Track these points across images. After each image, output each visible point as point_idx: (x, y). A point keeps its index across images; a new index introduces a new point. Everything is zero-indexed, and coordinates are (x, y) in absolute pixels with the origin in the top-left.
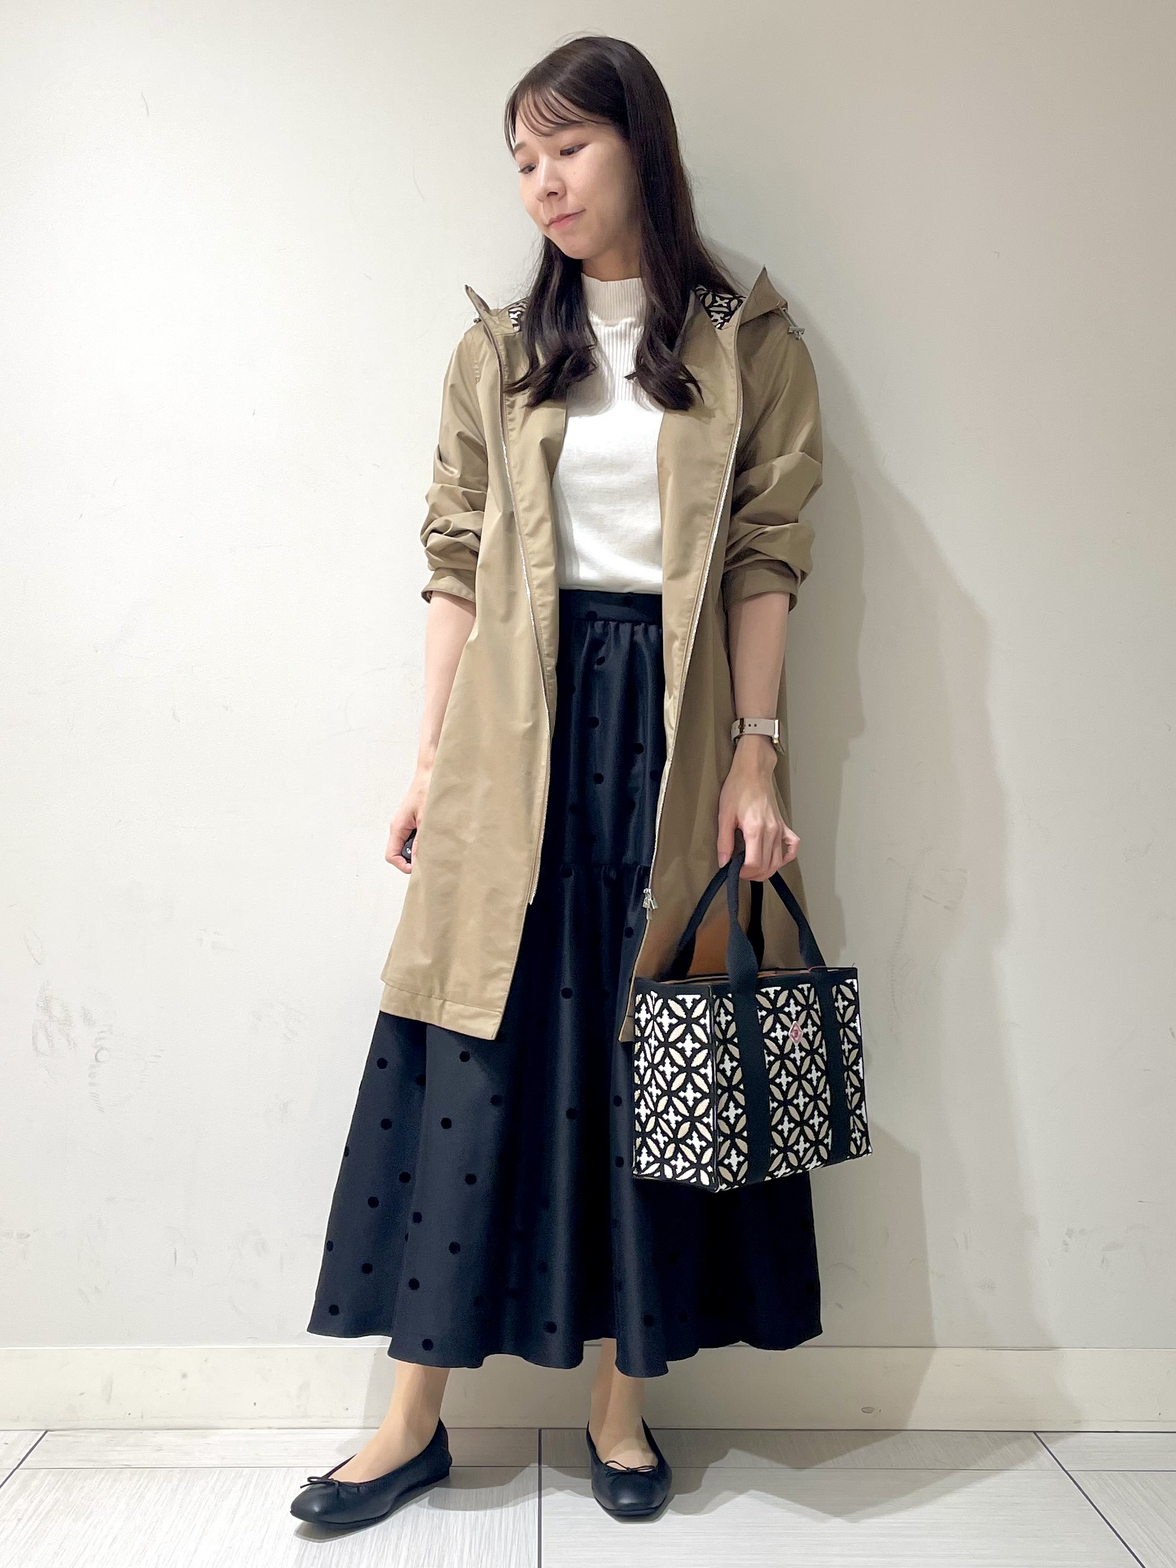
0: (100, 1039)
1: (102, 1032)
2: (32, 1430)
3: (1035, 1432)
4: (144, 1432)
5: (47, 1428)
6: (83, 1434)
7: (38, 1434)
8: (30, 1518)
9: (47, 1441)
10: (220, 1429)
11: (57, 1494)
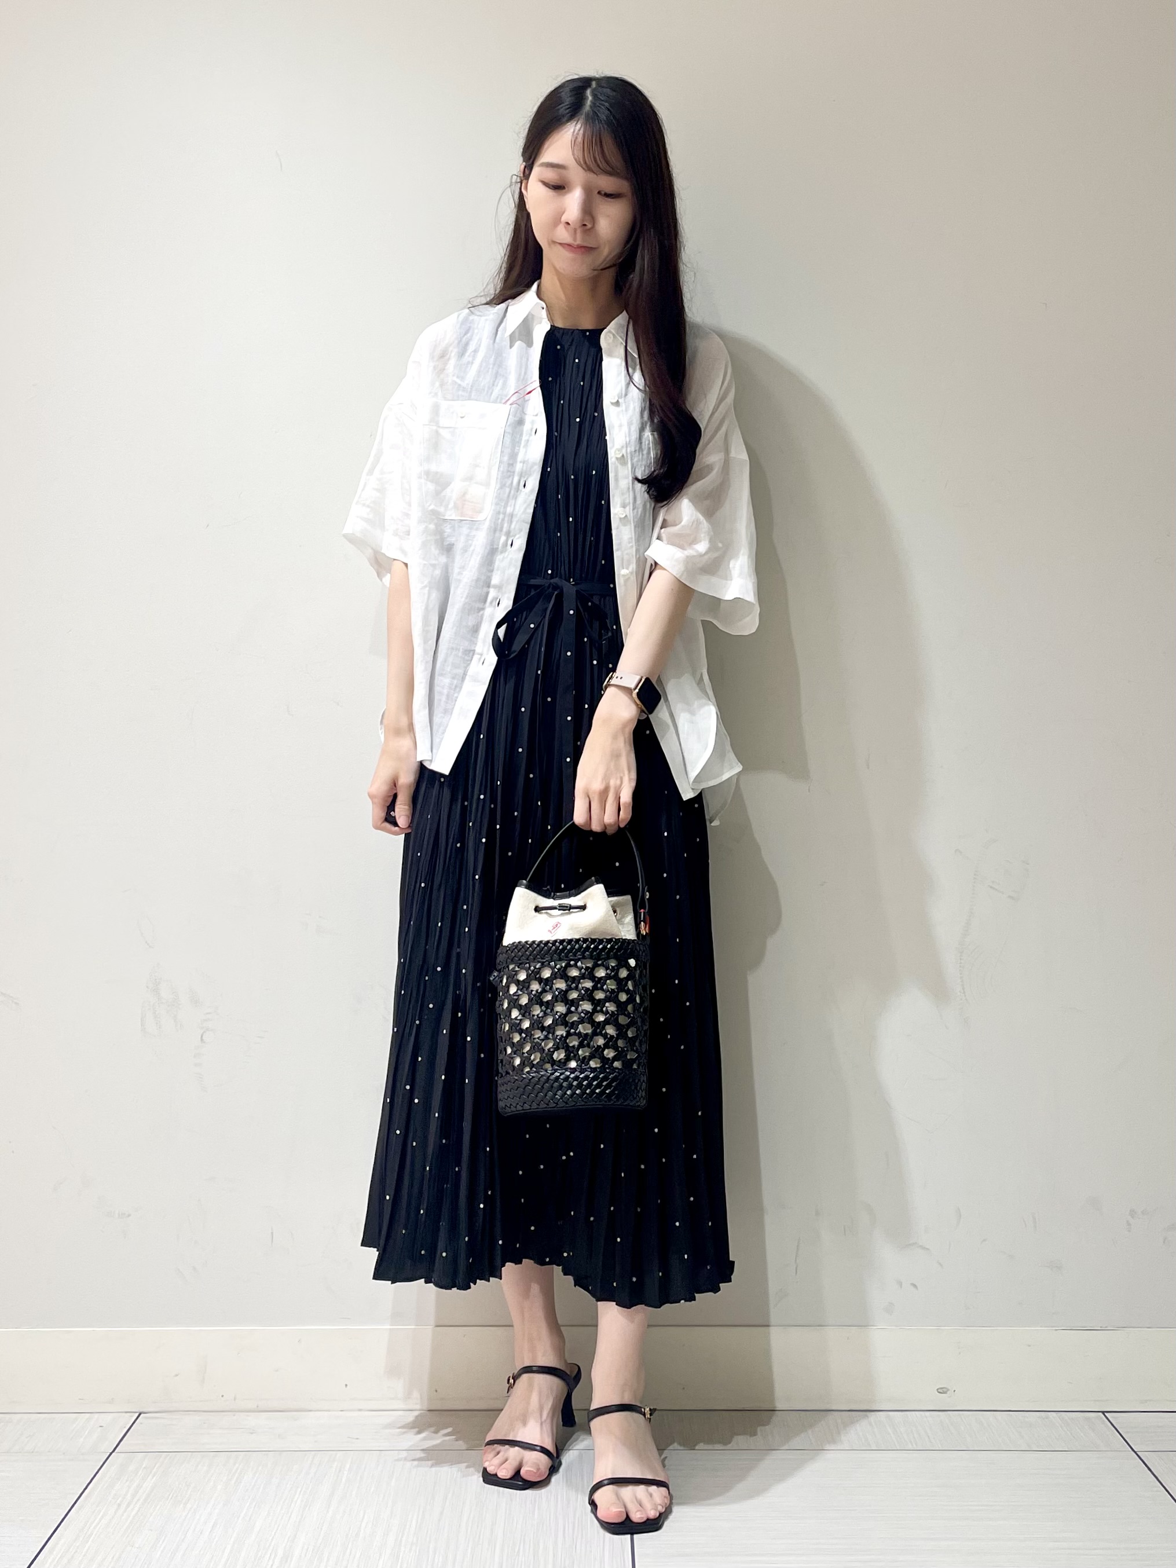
0: (208, 1020)
1: (207, 1013)
2: (126, 1412)
3: (1103, 1412)
4: (237, 1413)
5: (141, 1410)
6: (178, 1416)
7: (132, 1416)
8: (129, 1503)
9: (141, 1423)
10: (311, 1411)
11: (155, 1479)
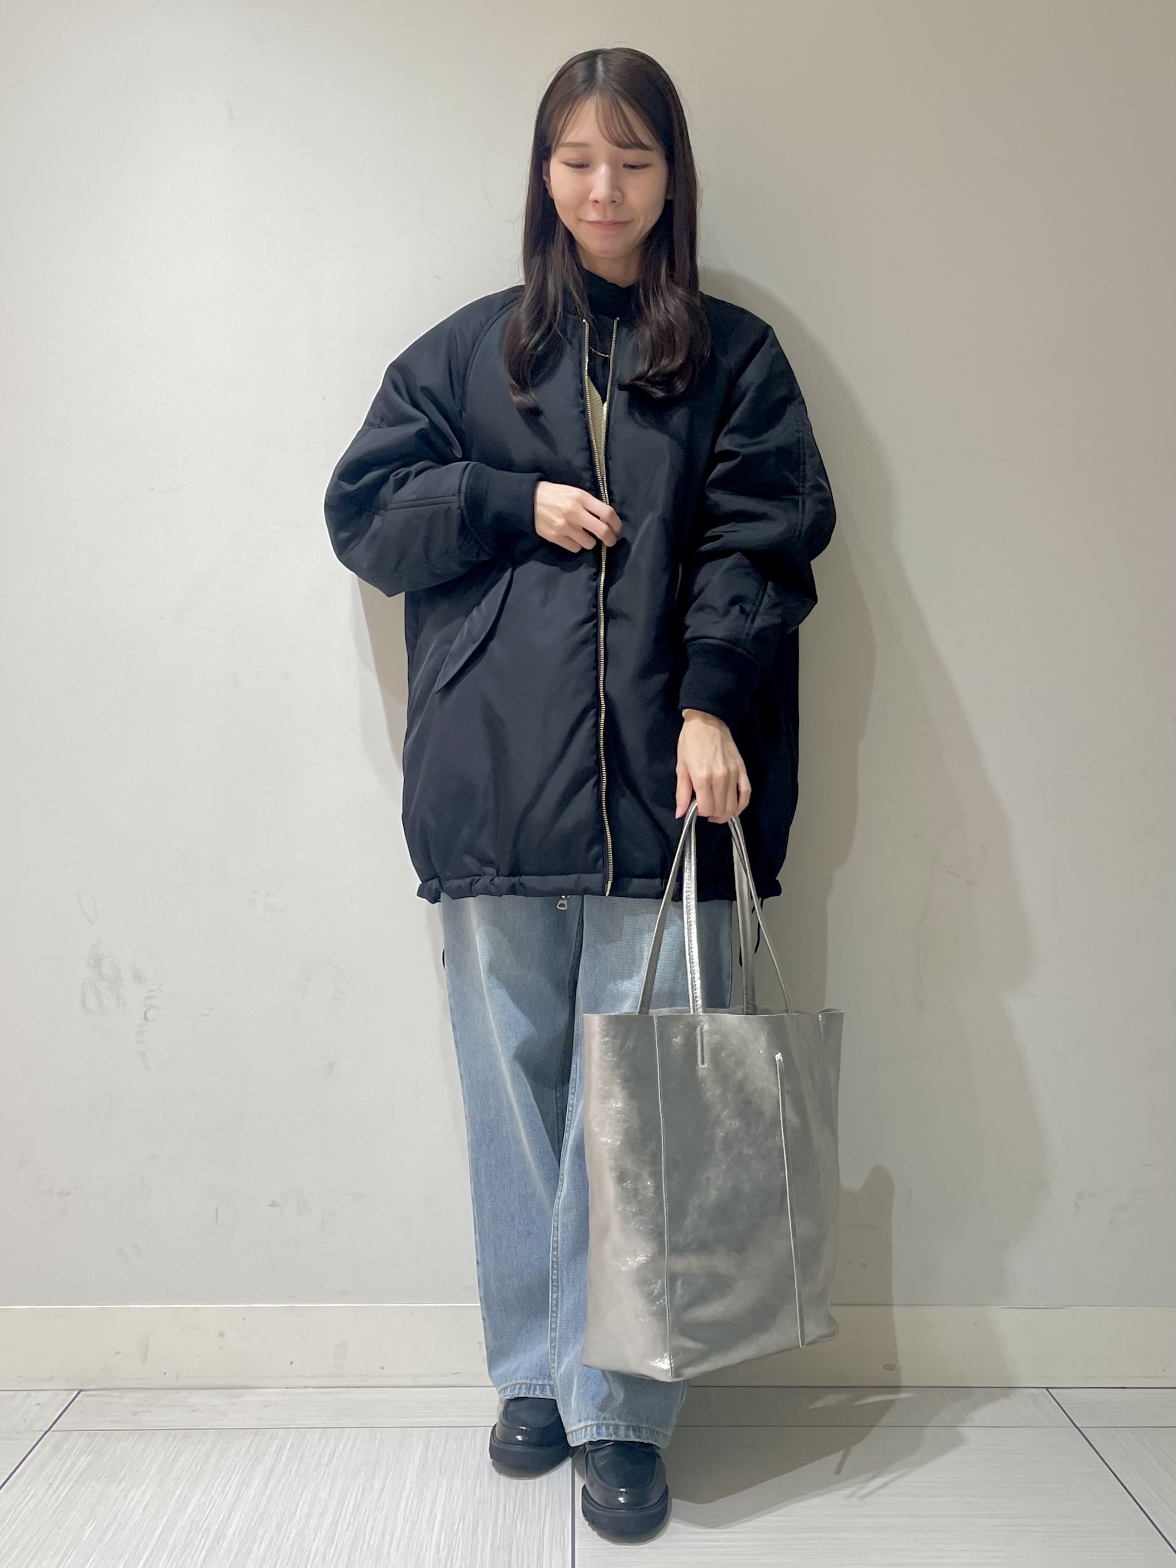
0: (152, 997)
1: (152, 991)
2: (65, 1391)
4: (179, 1391)
5: (81, 1388)
6: (118, 1394)
7: (72, 1394)
8: (61, 1483)
9: (81, 1401)
10: (256, 1388)
11: (87, 1460)
